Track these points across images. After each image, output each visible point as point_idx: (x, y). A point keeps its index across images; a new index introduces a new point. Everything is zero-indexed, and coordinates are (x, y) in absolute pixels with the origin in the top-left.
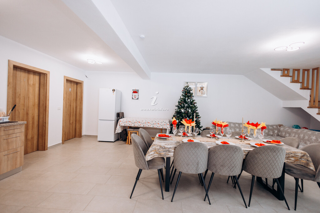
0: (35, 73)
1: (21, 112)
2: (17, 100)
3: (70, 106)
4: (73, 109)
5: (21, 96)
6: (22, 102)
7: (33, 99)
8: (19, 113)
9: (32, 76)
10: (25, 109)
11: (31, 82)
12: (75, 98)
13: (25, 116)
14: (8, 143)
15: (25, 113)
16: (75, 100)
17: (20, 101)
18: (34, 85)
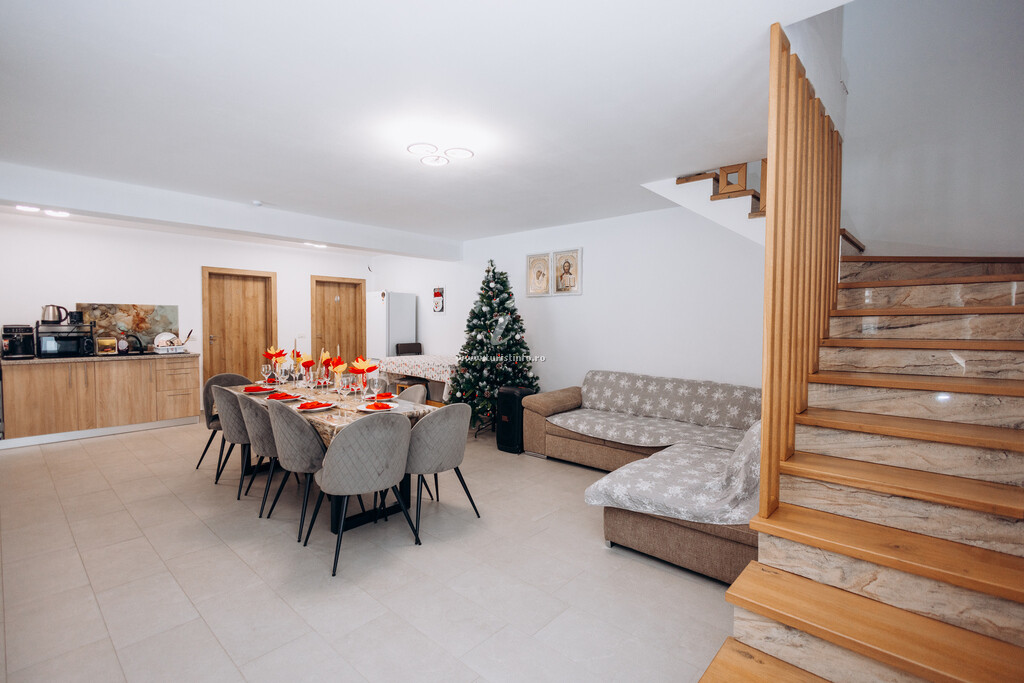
0: (255, 278)
1: (235, 341)
2: (227, 322)
3: (340, 330)
4: (348, 337)
5: (233, 316)
6: (235, 325)
7: (255, 320)
8: (231, 342)
9: (250, 284)
10: (241, 336)
11: (250, 294)
12: (352, 315)
13: (242, 346)
14: (174, 380)
15: (241, 343)
16: (351, 319)
17: (231, 324)
18: (255, 297)
